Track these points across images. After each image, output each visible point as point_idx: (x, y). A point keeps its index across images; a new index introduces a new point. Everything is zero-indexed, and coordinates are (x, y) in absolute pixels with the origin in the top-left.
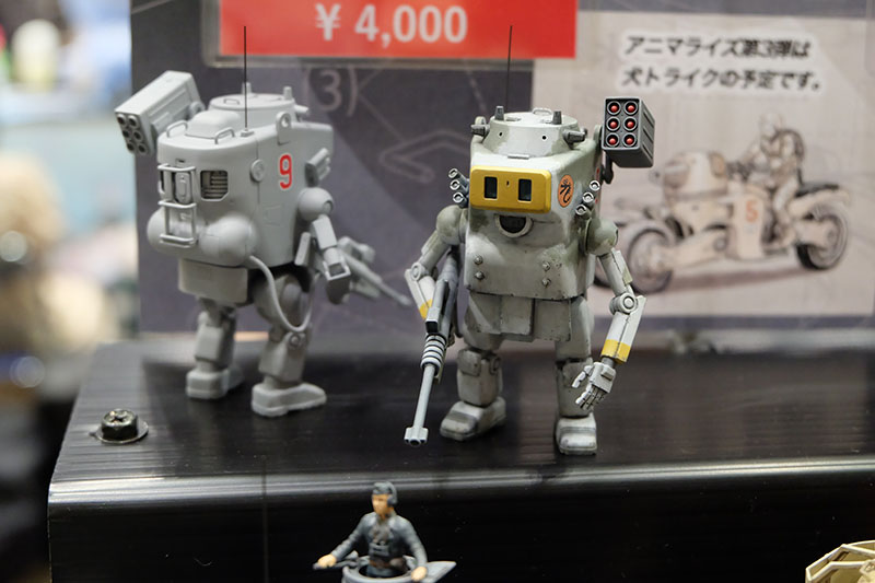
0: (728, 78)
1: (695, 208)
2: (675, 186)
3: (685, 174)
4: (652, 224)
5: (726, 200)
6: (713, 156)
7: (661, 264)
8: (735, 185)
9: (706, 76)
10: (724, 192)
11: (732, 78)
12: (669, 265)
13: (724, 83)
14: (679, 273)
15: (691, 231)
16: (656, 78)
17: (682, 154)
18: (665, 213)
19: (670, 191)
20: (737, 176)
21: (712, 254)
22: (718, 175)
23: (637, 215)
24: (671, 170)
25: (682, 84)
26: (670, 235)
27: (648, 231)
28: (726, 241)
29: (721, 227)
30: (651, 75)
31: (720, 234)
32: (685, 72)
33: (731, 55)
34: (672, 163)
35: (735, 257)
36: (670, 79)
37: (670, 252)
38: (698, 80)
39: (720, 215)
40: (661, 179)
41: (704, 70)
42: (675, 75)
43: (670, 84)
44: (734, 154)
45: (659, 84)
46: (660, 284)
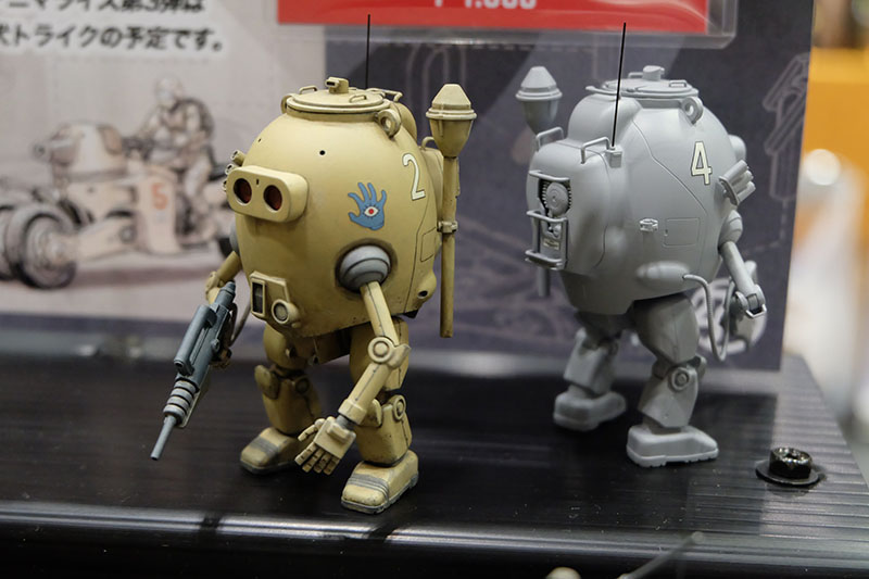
0: (109, 36)
1: (91, 191)
2: (65, 164)
3: (74, 150)
4: (45, 208)
5: (127, 182)
6: (103, 129)
7: (60, 255)
8: (135, 164)
9: (82, 34)
10: (122, 173)
11: (115, 37)
12: (70, 257)
13: (104, 42)
14: (83, 266)
15: (91, 218)
16: (25, 36)
17: (66, 126)
18: (57, 195)
19: (59, 169)
20: (136, 154)
21: (117, 245)
22: (113, 152)
23: (25, 197)
24: (56, 145)
25: (55, 44)
26: (67, 221)
27: (39, 216)
28: (133, 229)
29: (123, 214)
30: (19, 34)
31: (124, 222)
32: (58, 29)
33: (109, 9)
34: (56, 137)
35: (145, 250)
36: (41, 38)
37: (70, 241)
38: (74, 38)
39: (120, 199)
40: (47, 155)
41: (80, 26)
42: (45, 32)
43: (42, 44)
44: (129, 128)
45: (30, 44)
46: (63, 278)
